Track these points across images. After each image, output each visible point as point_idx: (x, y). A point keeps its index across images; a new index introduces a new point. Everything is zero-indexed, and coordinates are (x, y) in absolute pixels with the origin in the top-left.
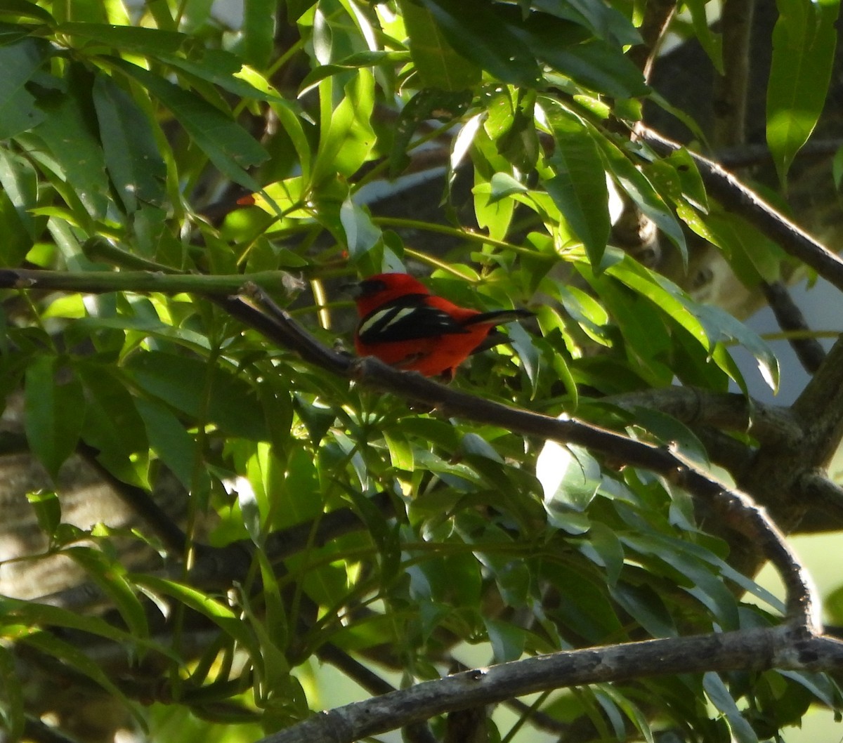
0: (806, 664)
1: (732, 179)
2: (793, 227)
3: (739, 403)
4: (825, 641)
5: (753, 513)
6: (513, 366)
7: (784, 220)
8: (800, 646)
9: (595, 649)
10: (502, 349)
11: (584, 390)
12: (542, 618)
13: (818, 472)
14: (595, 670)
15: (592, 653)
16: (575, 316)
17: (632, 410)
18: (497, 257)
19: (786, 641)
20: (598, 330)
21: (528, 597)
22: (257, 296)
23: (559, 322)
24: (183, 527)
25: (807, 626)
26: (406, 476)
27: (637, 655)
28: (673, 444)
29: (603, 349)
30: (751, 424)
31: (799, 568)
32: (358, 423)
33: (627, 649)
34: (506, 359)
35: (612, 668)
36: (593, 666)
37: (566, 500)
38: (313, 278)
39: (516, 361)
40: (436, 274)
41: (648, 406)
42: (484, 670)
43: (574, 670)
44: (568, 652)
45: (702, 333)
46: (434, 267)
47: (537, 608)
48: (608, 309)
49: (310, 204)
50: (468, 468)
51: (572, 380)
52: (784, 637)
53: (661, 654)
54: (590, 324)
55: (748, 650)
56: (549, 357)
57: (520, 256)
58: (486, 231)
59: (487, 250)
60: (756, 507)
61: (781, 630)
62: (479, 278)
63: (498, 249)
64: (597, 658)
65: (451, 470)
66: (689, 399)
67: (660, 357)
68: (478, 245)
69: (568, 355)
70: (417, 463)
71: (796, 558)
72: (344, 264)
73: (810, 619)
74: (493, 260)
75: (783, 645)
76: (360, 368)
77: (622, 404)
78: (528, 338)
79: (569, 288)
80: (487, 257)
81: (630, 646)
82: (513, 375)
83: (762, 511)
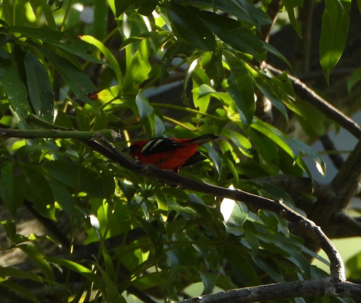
0: (339, 294)
1: (304, 86)
2: (330, 106)
3: (308, 182)
4: (347, 284)
5: (316, 229)
6: (210, 166)
7: (326, 103)
8: (336, 286)
9: (248, 288)
10: (207, 160)
11: (241, 176)
12: (224, 274)
13: (342, 211)
14: (248, 297)
15: (247, 290)
16: (237, 144)
17: (262, 185)
18: (203, 120)
19: (330, 284)
20: (247, 150)
21: (218, 265)
22: (101, 138)
23: (230, 148)
24: (69, 236)
25: (339, 277)
26: (165, 213)
27: (266, 290)
28: (281, 200)
29: (249, 158)
30: (313, 191)
31: (336, 252)
32: (143, 190)
33: (262, 288)
34: (208, 163)
35: (256, 296)
36: (247, 295)
37: (233, 222)
38: (124, 129)
39: (212, 164)
40: (177, 127)
41: (269, 183)
42: (200, 298)
43: (239, 297)
44: (236, 289)
45: (291, 152)
46: (176, 124)
47: (221, 270)
48: (251, 141)
49: (122, 97)
50: (191, 209)
51: (236, 172)
52: (330, 282)
53: (276, 290)
54: (243, 148)
55: (314, 288)
56: (226, 162)
57: (213, 120)
58: (198, 109)
59: (198, 117)
60: (317, 227)
61: (328, 279)
62: (195, 129)
63: (203, 116)
64: (249, 292)
65: (183, 210)
66: (286, 180)
67: (273, 162)
68: (195, 115)
69: (234, 161)
70: (169, 207)
71: (335, 249)
72: (137, 123)
73: (341, 275)
74: (201, 121)
75: (329, 285)
76: (146, 169)
77: (258, 182)
78: (217, 154)
79: (234, 133)
80: (199, 120)
81: (263, 286)
82: (210, 170)
83: (319, 228)
